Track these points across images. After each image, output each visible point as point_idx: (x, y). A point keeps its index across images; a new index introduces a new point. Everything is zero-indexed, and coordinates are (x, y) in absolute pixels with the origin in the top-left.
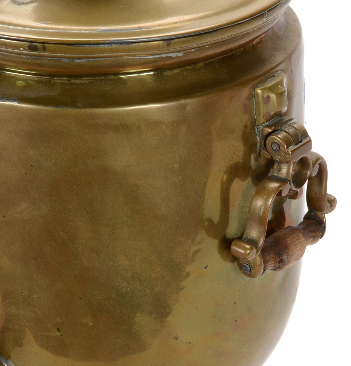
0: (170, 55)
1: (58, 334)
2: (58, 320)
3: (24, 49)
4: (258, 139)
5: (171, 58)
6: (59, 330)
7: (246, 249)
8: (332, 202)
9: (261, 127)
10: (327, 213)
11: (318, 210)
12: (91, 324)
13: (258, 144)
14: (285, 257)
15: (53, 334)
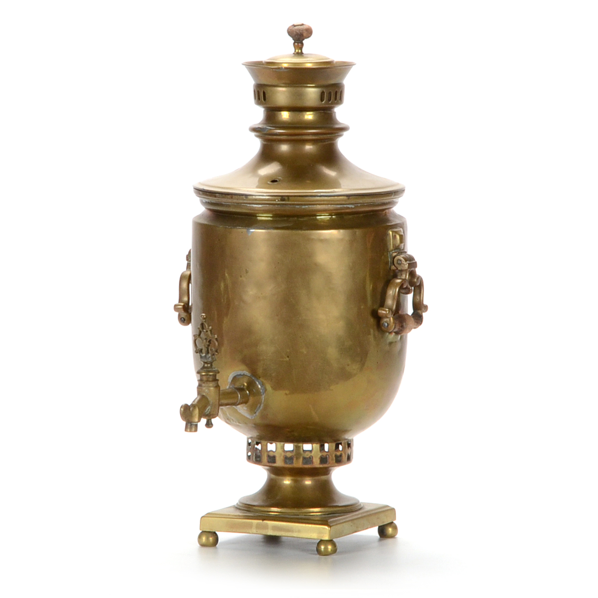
0: (348, 206)
1: (288, 359)
2: (288, 350)
3: (278, 201)
4: (390, 260)
5: (349, 208)
6: (288, 357)
7: (386, 311)
8: (426, 307)
9: (391, 253)
10: (424, 312)
11: (419, 310)
12: (305, 352)
13: (390, 263)
14: (404, 324)
15: (285, 360)
